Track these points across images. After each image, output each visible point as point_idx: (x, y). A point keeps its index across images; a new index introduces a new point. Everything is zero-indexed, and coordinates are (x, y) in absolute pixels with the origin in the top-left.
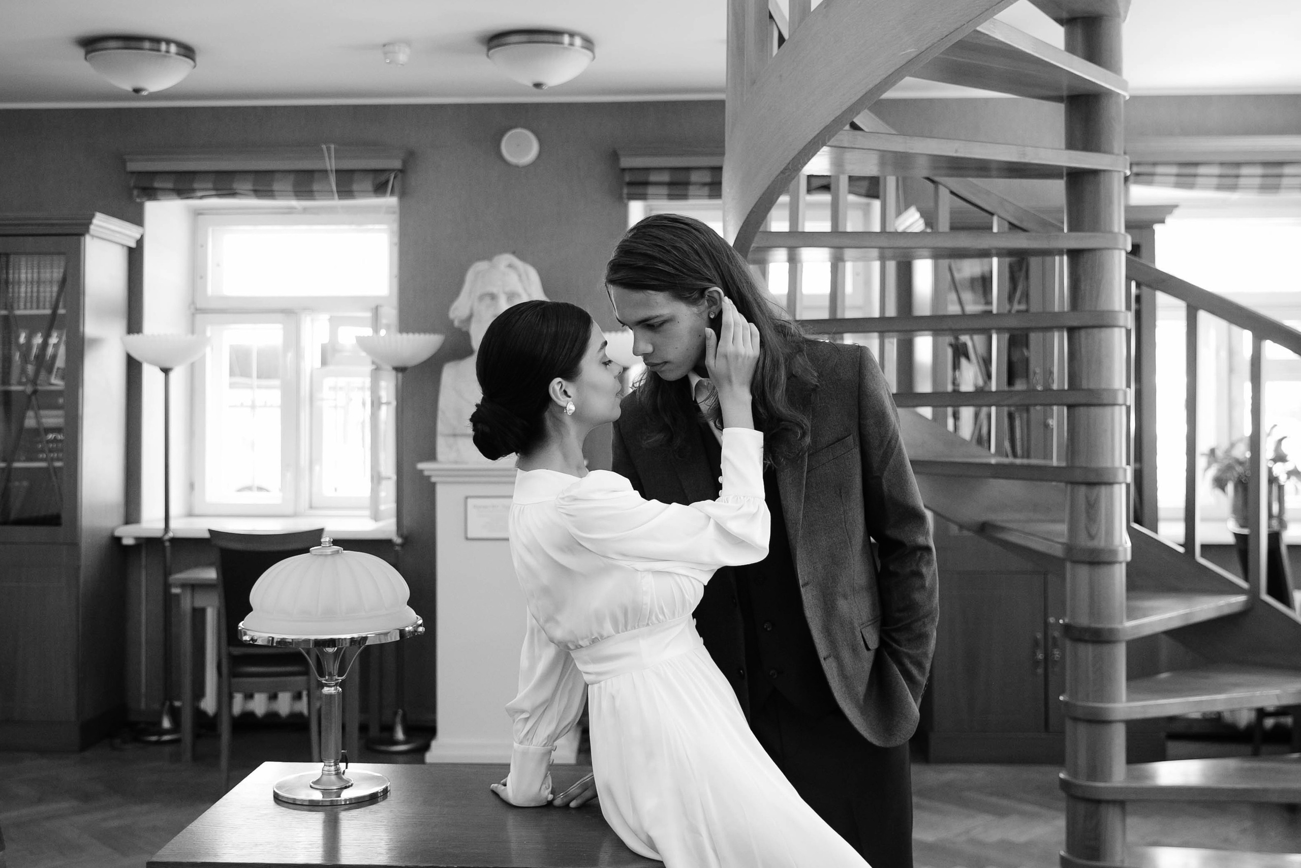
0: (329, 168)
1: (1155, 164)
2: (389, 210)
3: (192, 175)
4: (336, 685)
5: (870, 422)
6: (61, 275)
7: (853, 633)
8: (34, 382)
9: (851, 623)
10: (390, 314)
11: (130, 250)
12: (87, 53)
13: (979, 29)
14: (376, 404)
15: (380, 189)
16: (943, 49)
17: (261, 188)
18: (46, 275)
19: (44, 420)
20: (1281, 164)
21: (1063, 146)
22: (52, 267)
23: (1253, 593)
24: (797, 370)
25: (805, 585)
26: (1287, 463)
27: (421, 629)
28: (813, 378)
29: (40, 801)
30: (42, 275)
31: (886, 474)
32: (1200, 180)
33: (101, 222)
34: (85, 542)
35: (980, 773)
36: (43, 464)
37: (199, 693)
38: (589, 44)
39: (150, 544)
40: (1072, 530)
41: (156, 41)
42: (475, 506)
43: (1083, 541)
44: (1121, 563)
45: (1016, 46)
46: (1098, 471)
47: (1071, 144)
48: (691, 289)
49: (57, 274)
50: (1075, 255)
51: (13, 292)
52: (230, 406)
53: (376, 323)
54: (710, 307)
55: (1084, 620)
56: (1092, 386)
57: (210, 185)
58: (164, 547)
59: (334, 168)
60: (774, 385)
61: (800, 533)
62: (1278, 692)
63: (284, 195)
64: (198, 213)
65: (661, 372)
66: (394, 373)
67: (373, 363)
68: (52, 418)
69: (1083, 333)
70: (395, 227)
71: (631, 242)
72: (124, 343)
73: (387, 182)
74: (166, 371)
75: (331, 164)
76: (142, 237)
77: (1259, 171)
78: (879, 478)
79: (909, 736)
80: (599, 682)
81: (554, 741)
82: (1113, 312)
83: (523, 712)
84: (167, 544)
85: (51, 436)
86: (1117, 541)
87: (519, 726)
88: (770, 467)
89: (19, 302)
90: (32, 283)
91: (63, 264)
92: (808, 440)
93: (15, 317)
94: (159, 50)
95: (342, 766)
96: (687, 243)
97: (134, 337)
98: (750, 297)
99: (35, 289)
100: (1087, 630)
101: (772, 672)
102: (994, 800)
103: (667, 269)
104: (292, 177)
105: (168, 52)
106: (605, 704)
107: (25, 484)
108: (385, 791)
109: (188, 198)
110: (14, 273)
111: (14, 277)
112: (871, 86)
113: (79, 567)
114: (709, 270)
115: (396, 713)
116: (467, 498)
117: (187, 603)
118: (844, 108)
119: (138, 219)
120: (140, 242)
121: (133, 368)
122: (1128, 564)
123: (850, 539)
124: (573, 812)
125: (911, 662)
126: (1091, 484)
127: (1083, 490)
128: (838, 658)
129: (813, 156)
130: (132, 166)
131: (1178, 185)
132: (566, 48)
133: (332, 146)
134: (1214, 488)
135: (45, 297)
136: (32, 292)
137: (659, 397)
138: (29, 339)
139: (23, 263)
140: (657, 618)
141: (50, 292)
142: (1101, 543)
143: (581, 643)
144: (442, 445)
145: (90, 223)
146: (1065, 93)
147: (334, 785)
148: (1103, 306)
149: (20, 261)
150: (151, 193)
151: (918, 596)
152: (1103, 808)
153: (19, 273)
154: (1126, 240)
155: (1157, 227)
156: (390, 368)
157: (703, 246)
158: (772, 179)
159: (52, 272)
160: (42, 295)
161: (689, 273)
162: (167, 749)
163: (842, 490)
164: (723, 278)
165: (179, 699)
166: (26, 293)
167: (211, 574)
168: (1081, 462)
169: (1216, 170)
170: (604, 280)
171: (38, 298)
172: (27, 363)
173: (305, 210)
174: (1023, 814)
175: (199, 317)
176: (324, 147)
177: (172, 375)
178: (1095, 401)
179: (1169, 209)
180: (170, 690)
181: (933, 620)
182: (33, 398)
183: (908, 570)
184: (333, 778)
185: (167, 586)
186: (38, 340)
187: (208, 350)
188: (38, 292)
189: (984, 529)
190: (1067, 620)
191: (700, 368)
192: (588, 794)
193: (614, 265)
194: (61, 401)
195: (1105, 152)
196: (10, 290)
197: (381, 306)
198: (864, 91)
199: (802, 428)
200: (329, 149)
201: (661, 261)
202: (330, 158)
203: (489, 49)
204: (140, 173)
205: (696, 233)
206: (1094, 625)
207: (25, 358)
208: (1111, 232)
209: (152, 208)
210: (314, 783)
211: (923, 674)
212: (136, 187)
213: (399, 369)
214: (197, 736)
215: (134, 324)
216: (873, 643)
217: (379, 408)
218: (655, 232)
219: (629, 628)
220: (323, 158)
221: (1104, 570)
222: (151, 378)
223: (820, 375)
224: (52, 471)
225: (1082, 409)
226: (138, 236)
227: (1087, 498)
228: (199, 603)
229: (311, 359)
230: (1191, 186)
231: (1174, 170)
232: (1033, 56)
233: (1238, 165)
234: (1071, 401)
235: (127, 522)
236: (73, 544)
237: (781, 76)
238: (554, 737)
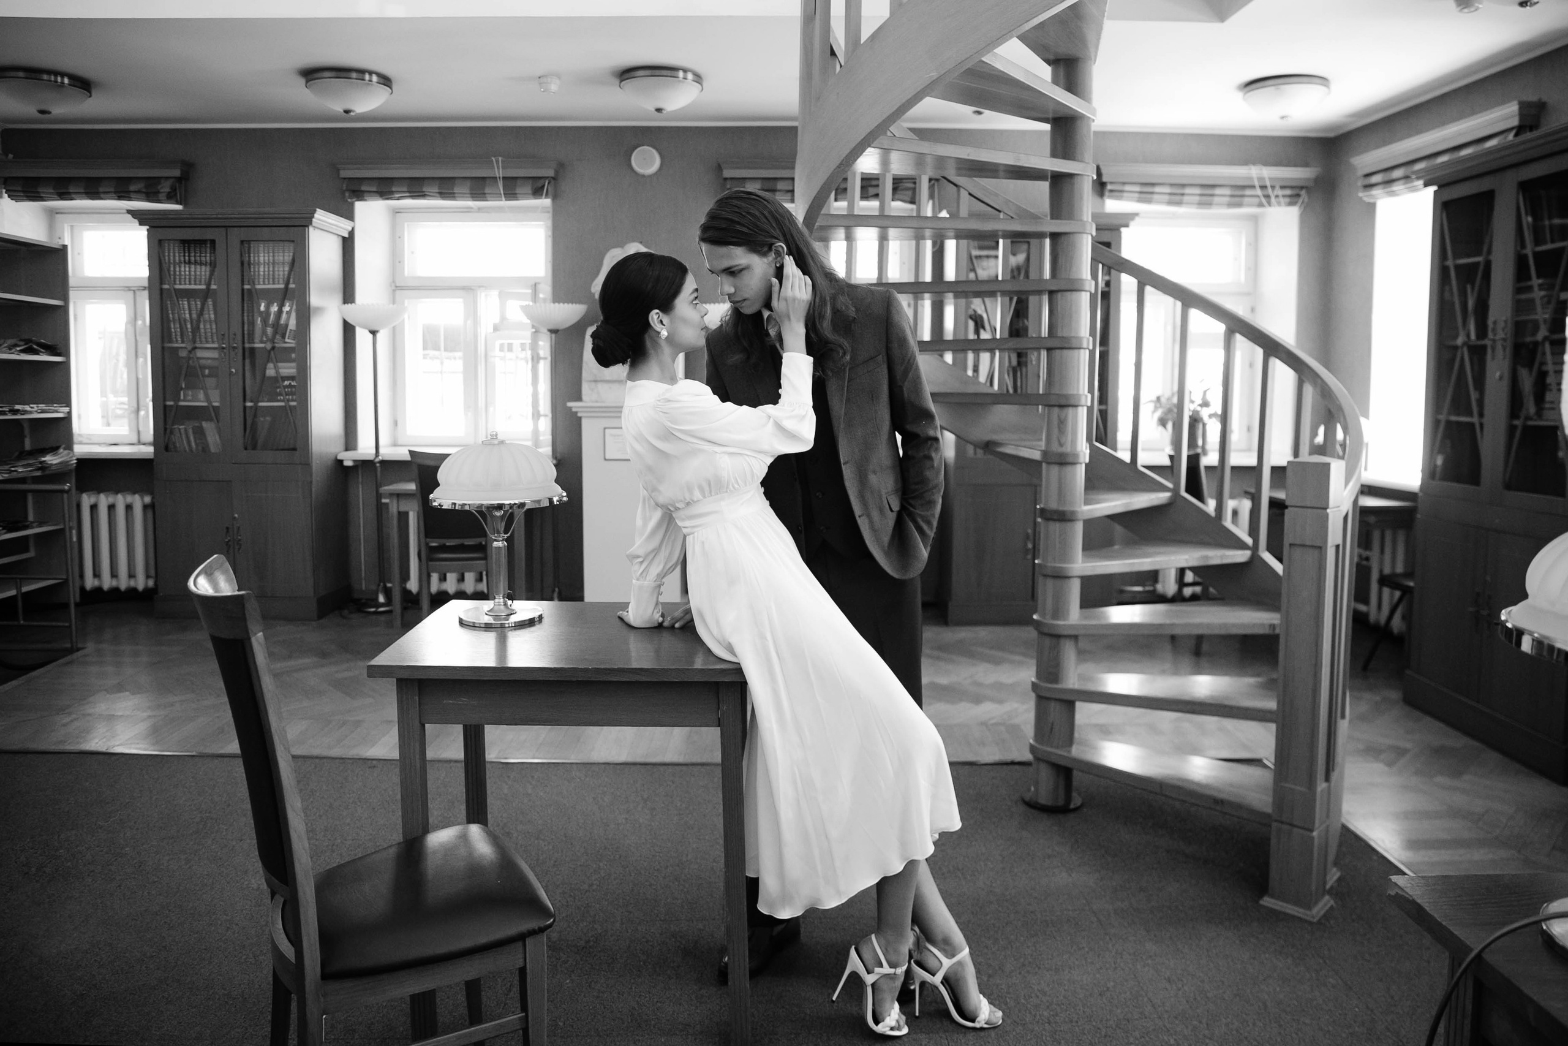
0: (498, 176)
1: (1124, 183)
2: (544, 210)
3: (391, 180)
4: (503, 540)
5: (895, 345)
6: (291, 258)
7: (881, 499)
8: (273, 341)
9: (879, 491)
10: (546, 290)
11: (344, 238)
12: (307, 82)
13: (983, 59)
14: (536, 359)
15: (537, 192)
16: (957, 74)
17: (443, 191)
18: (280, 258)
19: (281, 370)
20: (1213, 186)
21: (1049, 156)
22: (284, 252)
23: (1175, 491)
24: (839, 305)
25: (845, 463)
26: (1210, 408)
27: (565, 499)
28: (852, 312)
29: (290, 657)
30: (276, 258)
31: (906, 383)
32: (1155, 197)
33: (321, 217)
34: (315, 463)
35: (983, 633)
36: (282, 404)
37: (405, 577)
38: (698, 78)
39: (365, 465)
40: (1048, 441)
41: (361, 72)
42: (612, 435)
43: (1055, 448)
44: (1081, 463)
45: (1015, 76)
46: (1067, 397)
47: (1054, 154)
48: (762, 245)
49: (288, 257)
50: (1055, 237)
51: (254, 271)
52: (424, 372)
53: (535, 297)
54: (776, 258)
55: (1053, 505)
56: (1065, 335)
57: (405, 189)
58: (376, 468)
59: (501, 176)
60: (822, 317)
61: (842, 426)
62: (1186, 557)
63: (463, 197)
64: (396, 212)
65: (741, 308)
66: (549, 333)
67: (533, 327)
68: (288, 369)
69: (1059, 295)
70: (550, 223)
71: (717, 210)
72: (340, 311)
73: (544, 186)
74: (374, 333)
75: (499, 173)
76: (353, 229)
77: (1197, 191)
78: (901, 387)
79: (920, 572)
80: (693, 533)
81: (663, 578)
82: (1082, 280)
83: (638, 557)
84: (378, 465)
85: (286, 383)
86: (1079, 448)
87: (636, 567)
88: (819, 377)
89: (259, 279)
90: (268, 264)
91: (292, 248)
92: (848, 357)
93: (256, 289)
94: (364, 80)
95: (510, 602)
96: (758, 210)
97: (349, 306)
98: (805, 250)
99: (271, 269)
100: (1056, 512)
101: (822, 528)
102: (993, 652)
103: (744, 230)
104: (468, 183)
105: (370, 81)
106: (698, 548)
107: (268, 418)
108: (541, 617)
109: (388, 199)
110: (254, 257)
111: (254, 261)
112: (904, 101)
113: (311, 482)
114: (775, 230)
115: (553, 591)
116: (605, 428)
117: (394, 509)
118: (885, 116)
119: (349, 215)
120: (352, 233)
121: (348, 330)
122: (1086, 465)
123: (879, 430)
124: (677, 631)
125: (923, 521)
126: (1061, 406)
127: (1056, 410)
128: (869, 516)
129: (861, 155)
130: (344, 174)
131: (1140, 200)
132: (680, 81)
133: (500, 159)
134: (1158, 425)
135: (279, 275)
136: (269, 271)
137: (740, 328)
138: (268, 307)
139: (261, 249)
140: (734, 487)
141: (283, 271)
142: (1067, 449)
143: (678, 505)
144: (586, 388)
145: (313, 217)
146: (1051, 116)
147: (503, 612)
148: (1074, 276)
149: (259, 246)
150: (360, 195)
151: (928, 474)
152: (1062, 641)
153: (259, 256)
154: (1092, 226)
155: (1123, 230)
156: (546, 331)
157: (770, 212)
158: (830, 172)
159: (284, 256)
160: (276, 273)
161: (760, 233)
162: (382, 618)
163: (873, 396)
164: (784, 235)
165: (390, 582)
166: (264, 271)
167: (412, 487)
168: (1056, 390)
169: (1167, 190)
170: (697, 240)
171: (273, 275)
172: (266, 326)
173: (480, 209)
174: (1012, 662)
175: (398, 292)
176: (494, 159)
177: (378, 335)
178: (1066, 345)
179: (1133, 216)
180: (383, 575)
181: (940, 491)
182: (272, 352)
183: (921, 454)
184: (502, 607)
185: (379, 496)
186: (275, 308)
187: (406, 316)
188: (273, 271)
189: (988, 446)
190: (1042, 506)
191: (768, 305)
192: (688, 617)
193: (704, 228)
194: (293, 355)
195: (1078, 161)
196: (252, 270)
197: (539, 283)
198: (898, 105)
199: (843, 348)
200: (497, 161)
201: (739, 223)
202: (498, 168)
203: (621, 81)
204: (350, 179)
205: (765, 203)
206: (1061, 509)
207: (265, 321)
208: (1081, 220)
209: (360, 207)
210: (488, 611)
211: (931, 529)
212: (347, 190)
213: (552, 331)
214: (405, 609)
215: (348, 294)
216: (896, 507)
217: (538, 362)
218: (735, 202)
219: (713, 494)
220: (493, 167)
221: (1069, 468)
222: (362, 338)
223: (857, 310)
224: (288, 409)
225: (1057, 351)
226: (350, 229)
227: (1059, 416)
228: (403, 509)
229: (485, 328)
230: (1149, 201)
231: (1137, 188)
232: (1024, 83)
233: (1183, 186)
234: (1049, 345)
235: (347, 449)
236: (307, 464)
237: (838, 94)
238: (662, 575)
